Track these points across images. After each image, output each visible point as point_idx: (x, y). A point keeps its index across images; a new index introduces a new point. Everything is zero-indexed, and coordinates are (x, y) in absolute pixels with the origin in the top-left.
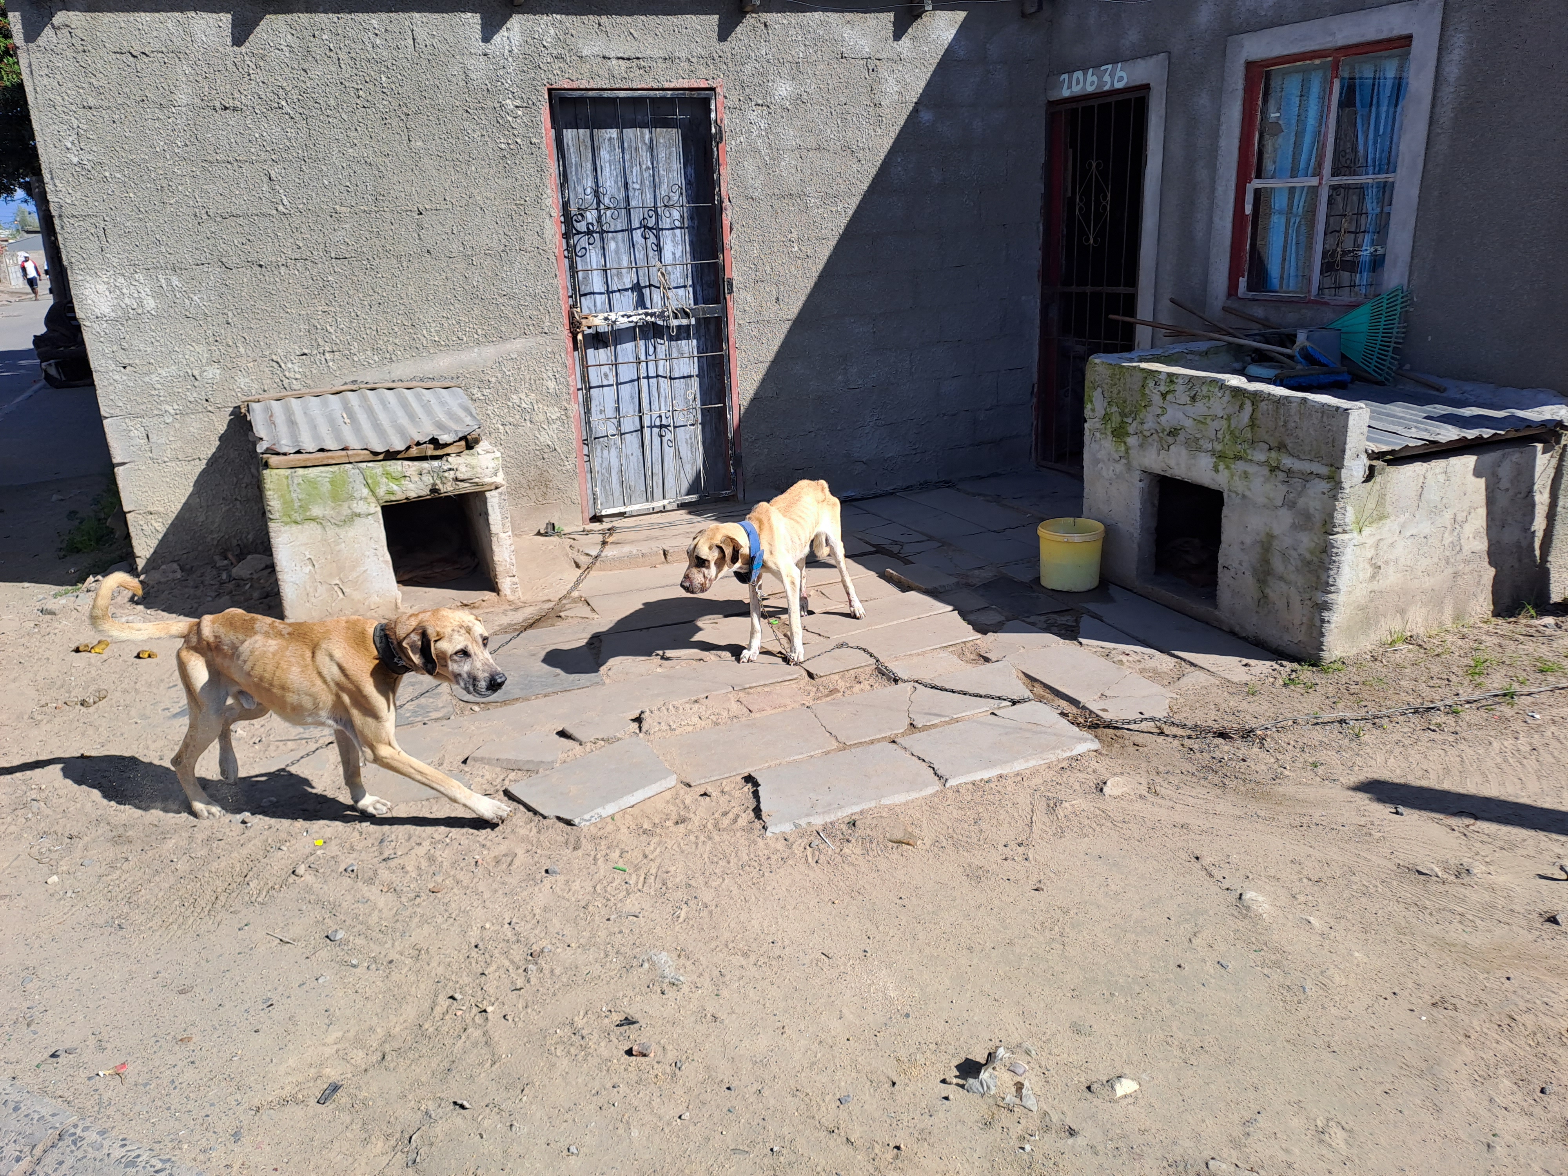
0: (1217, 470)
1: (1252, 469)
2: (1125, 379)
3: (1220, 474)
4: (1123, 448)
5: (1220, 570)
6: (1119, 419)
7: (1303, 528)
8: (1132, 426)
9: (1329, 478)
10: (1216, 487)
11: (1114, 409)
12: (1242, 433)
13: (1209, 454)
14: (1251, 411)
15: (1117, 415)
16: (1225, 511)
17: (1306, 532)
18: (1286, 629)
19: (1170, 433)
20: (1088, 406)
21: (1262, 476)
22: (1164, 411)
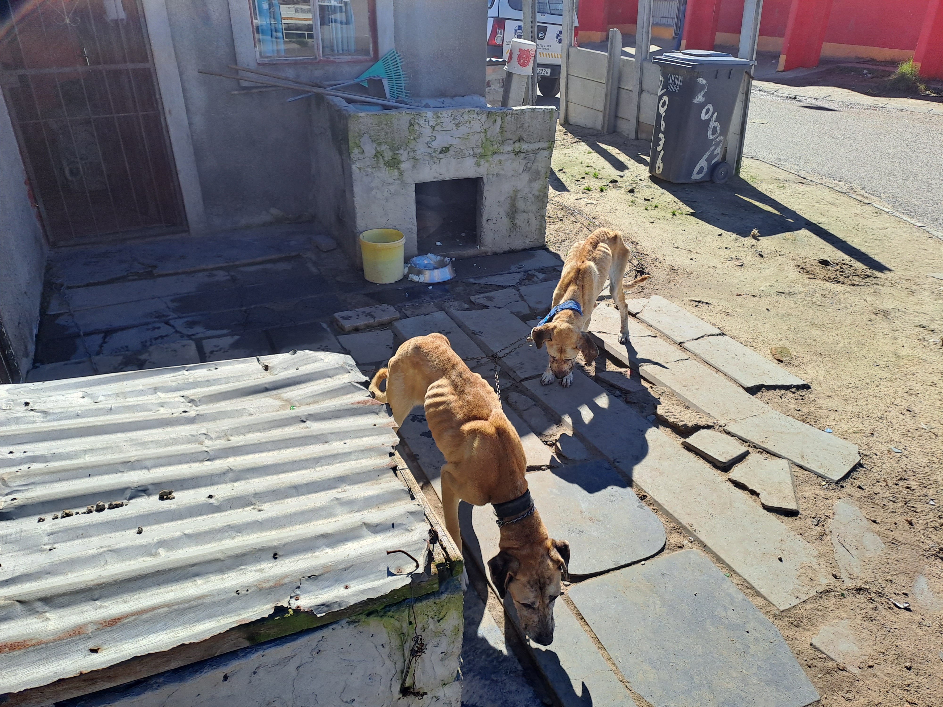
0: (478, 165)
1: (503, 157)
2: (392, 123)
3: (481, 167)
4: (396, 172)
5: (484, 223)
6: (390, 153)
7: (535, 180)
8: (404, 155)
9: (548, 148)
10: (478, 176)
11: (384, 147)
12: (495, 138)
13: (472, 157)
14: (500, 123)
15: (388, 150)
16: (486, 188)
17: (537, 181)
18: (527, 236)
19: (442, 152)
20: (356, 151)
21: (511, 159)
22: (434, 138)
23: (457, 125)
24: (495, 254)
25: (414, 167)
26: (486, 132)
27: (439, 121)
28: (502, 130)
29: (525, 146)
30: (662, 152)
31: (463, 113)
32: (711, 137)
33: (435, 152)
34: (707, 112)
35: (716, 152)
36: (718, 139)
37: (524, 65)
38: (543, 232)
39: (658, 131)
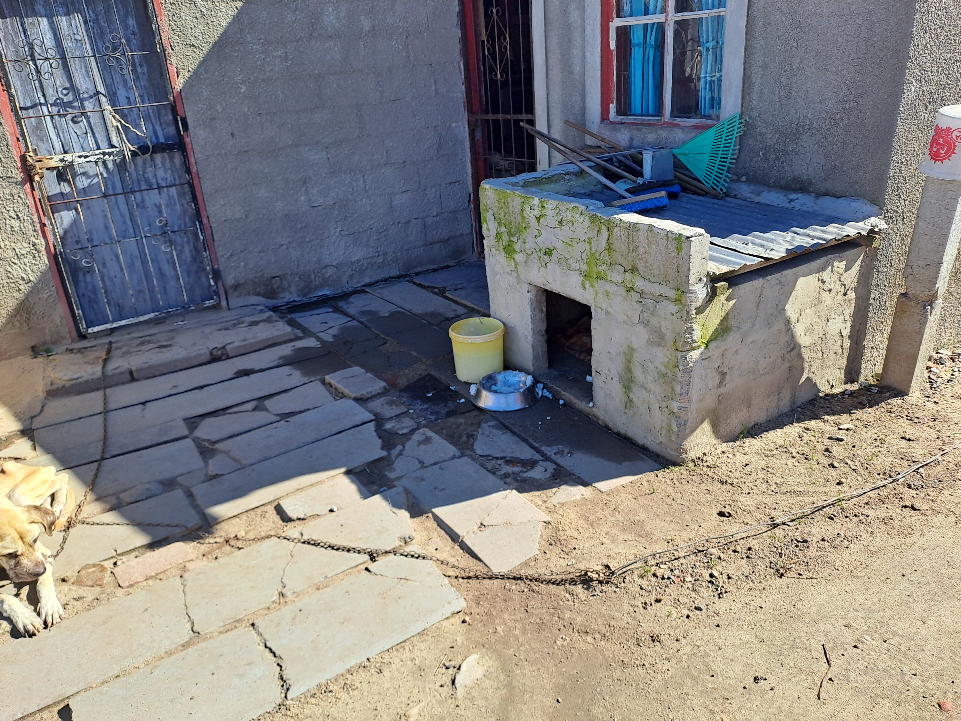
0: (584, 288)
1: (612, 289)
3: (587, 291)
4: (512, 263)
5: (593, 374)
6: (508, 238)
7: (657, 344)
8: (517, 244)
10: (586, 302)
11: (503, 229)
12: (602, 256)
13: (577, 272)
15: (506, 234)
19: (546, 253)
20: (485, 226)
21: (621, 295)
22: (540, 233)
23: (561, 222)
25: (526, 262)
26: (590, 243)
27: (544, 212)
28: (610, 249)
31: (567, 209)
33: (540, 251)
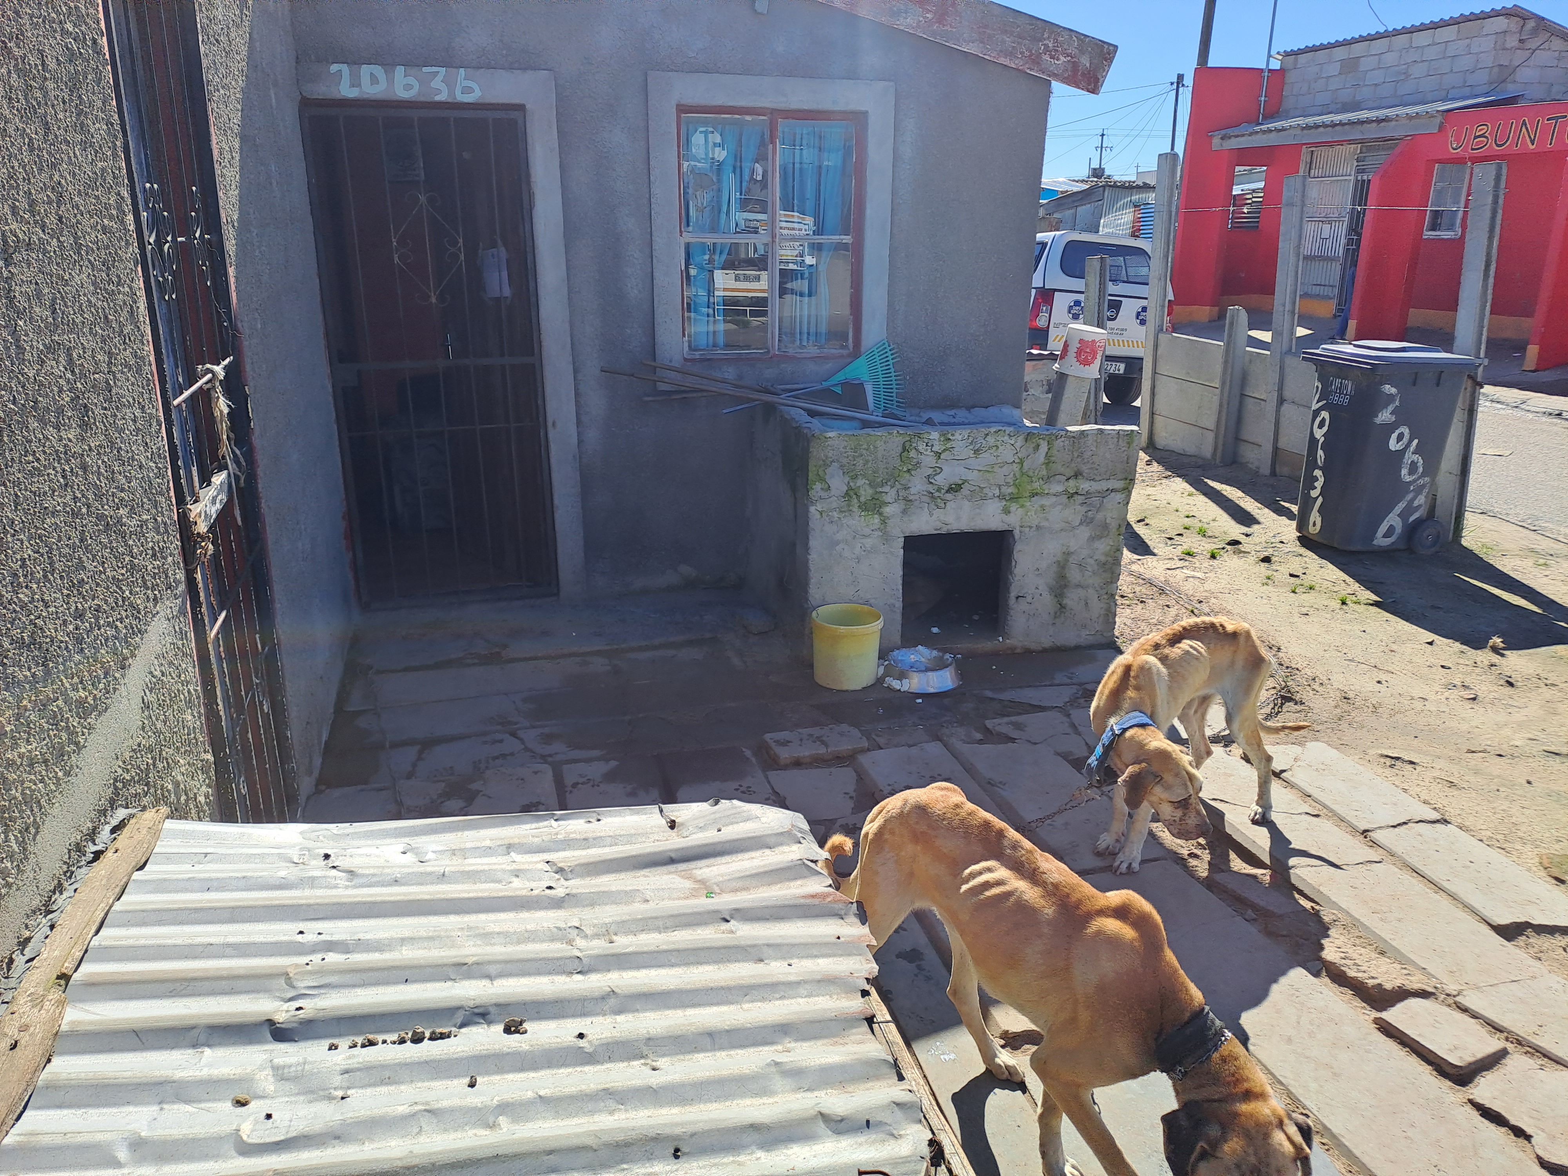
0: (1007, 512)
2: (875, 448)
3: (1012, 514)
4: (876, 520)
5: (1012, 601)
6: (870, 491)
7: (1100, 537)
8: (890, 494)
9: (1124, 489)
10: (1006, 528)
11: (860, 482)
12: (1037, 472)
13: (997, 499)
14: (1046, 450)
15: (867, 487)
16: (1018, 547)
17: (1103, 540)
18: (1084, 627)
19: (950, 490)
20: (818, 486)
21: (1060, 504)
22: (938, 470)
23: (976, 452)
24: (1028, 652)
25: (904, 512)
26: (1021, 462)
27: (948, 445)
28: (1048, 462)
29: (1085, 486)
30: (1320, 500)
31: (987, 435)
32: (1408, 479)
33: (939, 490)
34: (1400, 438)
35: (1416, 503)
36: (1421, 482)
37: (1086, 363)
38: (1111, 620)
39: (1312, 464)
